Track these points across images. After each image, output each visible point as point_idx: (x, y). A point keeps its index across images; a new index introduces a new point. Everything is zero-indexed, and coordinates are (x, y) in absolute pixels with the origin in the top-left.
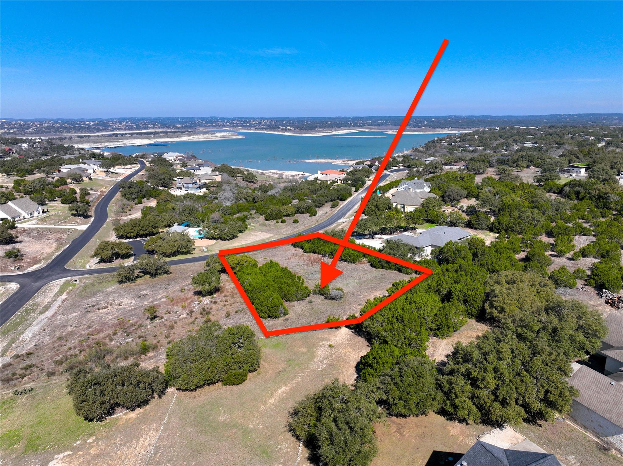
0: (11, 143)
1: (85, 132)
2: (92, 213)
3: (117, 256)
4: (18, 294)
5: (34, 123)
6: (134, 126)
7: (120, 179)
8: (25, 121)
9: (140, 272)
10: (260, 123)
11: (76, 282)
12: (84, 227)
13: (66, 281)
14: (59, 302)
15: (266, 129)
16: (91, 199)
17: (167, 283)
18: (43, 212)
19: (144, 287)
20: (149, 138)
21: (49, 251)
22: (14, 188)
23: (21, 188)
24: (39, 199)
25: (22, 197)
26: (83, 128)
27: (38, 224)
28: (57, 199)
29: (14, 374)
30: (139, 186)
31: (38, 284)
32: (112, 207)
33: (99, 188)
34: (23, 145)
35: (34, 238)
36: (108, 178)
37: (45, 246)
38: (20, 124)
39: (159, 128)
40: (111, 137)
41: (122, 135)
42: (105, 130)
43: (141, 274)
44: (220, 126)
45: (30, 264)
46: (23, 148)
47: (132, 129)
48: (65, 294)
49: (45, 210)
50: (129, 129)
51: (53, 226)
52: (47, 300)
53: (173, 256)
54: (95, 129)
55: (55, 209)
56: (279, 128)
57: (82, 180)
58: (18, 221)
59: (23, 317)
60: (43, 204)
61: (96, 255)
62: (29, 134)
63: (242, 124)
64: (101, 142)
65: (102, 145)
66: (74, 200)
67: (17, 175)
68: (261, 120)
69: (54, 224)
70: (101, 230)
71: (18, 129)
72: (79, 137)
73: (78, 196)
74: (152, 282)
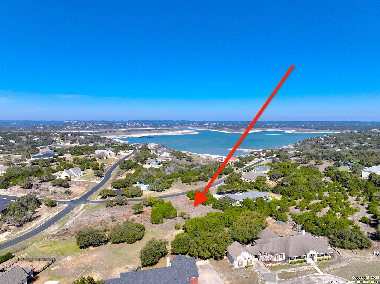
0: (77, 136)
1: (114, 129)
2: (104, 175)
3: (109, 196)
4: (67, 209)
5: (90, 123)
6: (140, 126)
7: (121, 158)
8: (85, 122)
9: (116, 203)
10: (209, 125)
11: (90, 206)
12: (99, 182)
13: (86, 205)
14: (81, 213)
15: (212, 128)
16: (105, 168)
17: (125, 209)
18: (83, 174)
19: (115, 209)
20: (146, 133)
21: (82, 192)
22: (73, 162)
23: (76, 162)
24: (82, 168)
25: (76, 166)
26: (113, 126)
27: (80, 179)
28: (90, 167)
29: (61, 234)
30: (128, 163)
31: (75, 205)
32: (114, 173)
33: (110, 163)
34: (82, 137)
35: (77, 185)
36: (116, 158)
37: (81, 190)
38: (82, 124)
39: (153, 127)
40: (126, 132)
41: (132, 131)
42: (124, 127)
43: (116, 204)
44: (186, 126)
45: (74, 197)
46: (81, 138)
47: (138, 127)
48: (84, 210)
49: (84, 173)
50: (137, 127)
51: (86, 181)
52: (77, 212)
53: (132, 198)
54: (119, 127)
55: (88, 173)
56: (219, 128)
57: (103, 158)
58: (72, 177)
59: (67, 217)
60: (83, 170)
61: (100, 195)
62: (86, 129)
63: (200, 125)
64: (120, 135)
65: (121, 137)
66: (98, 169)
67: (76, 155)
68: (210, 123)
69: (87, 179)
70: (106, 183)
71: (81, 126)
72: (110, 132)
73: (99, 167)
74: (119, 208)
